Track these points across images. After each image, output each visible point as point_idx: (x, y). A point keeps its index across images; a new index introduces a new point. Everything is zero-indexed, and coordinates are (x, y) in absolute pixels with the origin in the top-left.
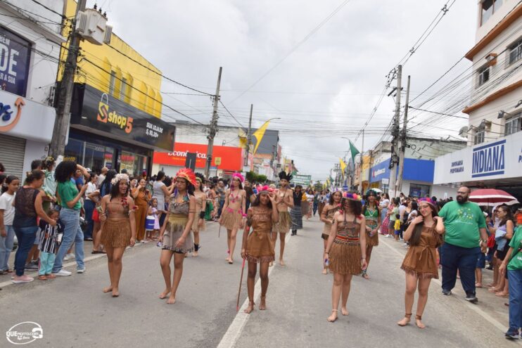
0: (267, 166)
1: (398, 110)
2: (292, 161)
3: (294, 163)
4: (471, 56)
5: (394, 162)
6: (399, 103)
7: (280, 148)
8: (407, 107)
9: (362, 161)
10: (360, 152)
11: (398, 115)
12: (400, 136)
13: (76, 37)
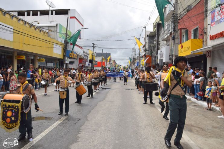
11: (134, 56)
12: (134, 59)
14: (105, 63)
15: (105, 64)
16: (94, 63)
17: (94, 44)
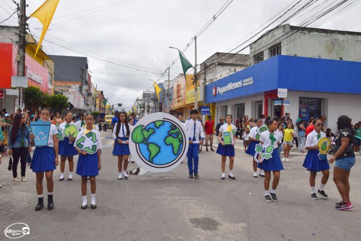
0: (76, 92)
2: (102, 92)
3: (104, 94)
7: (90, 77)
10: (193, 65)
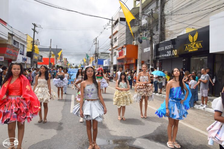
0: (59, 62)
1: (96, 49)
3: (67, 59)
4: (110, 38)
5: (96, 61)
6: (96, 47)
8: (98, 48)
9: (90, 60)
10: (90, 57)
11: (96, 50)
12: (96, 55)
13: (33, 44)
14: (55, 59)
15: (55, 62)
16: (35, 57)
17: (35, 25)
